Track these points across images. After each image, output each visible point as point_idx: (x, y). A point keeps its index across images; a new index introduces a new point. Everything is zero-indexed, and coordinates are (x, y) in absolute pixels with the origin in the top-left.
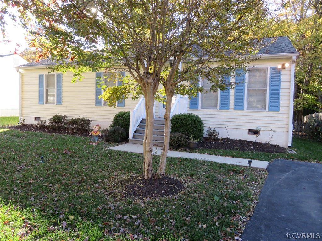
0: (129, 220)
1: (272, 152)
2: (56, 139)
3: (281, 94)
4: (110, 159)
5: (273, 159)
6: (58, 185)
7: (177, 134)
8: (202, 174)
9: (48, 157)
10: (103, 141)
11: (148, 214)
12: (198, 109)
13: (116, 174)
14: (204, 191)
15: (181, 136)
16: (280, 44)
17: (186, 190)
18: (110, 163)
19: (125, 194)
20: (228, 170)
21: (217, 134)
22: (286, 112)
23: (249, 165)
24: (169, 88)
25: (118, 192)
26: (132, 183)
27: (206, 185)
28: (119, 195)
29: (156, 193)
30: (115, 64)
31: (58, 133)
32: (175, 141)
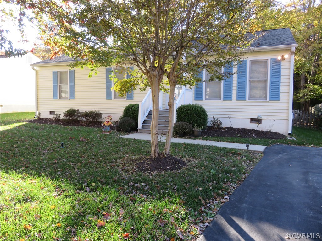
0: (140, 186)
1: (272, 139)
2: (72, 130)
3: (281, 84)
4: (122, 144)
5: (272, 144)
6: (79, 164)
7: (182, 123)
8: (203, 156)
9: (67, 144)
10: (115, 131)
11: (154, 183)
12: (202, 100)
13: (128, 155)
14: (203, 168)
15: (186, 124)
16: (281, 36)
17: (188, 167)
18: (121, 148)
19: (136, 169)
20: (227, 152)
21: (220, 123)
22: (286, 101)
23: (247, 149)
24: (172, 79)
25: (130, 168)
26: (141, 161)
27: (206, 163)
28: (131, 171)
29: (162, 169)
30: (125, 60)
31: (72, 125)
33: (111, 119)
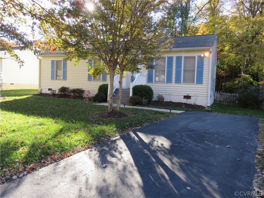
3: (204, 73)
4: (94, 108)
9: (60, 106)
10: (92, 101)
12: (152, 82)
14: (136, 118)
15: (138, 97)
17: (128, 117)
21: (163, 98)
22: (207, 84)
24: (122, 67)
25: (96, 117)
26: (102, 114)
29: (113, 117)
31: (64, 98)
32: (134, 100)
33: (90, 93)
